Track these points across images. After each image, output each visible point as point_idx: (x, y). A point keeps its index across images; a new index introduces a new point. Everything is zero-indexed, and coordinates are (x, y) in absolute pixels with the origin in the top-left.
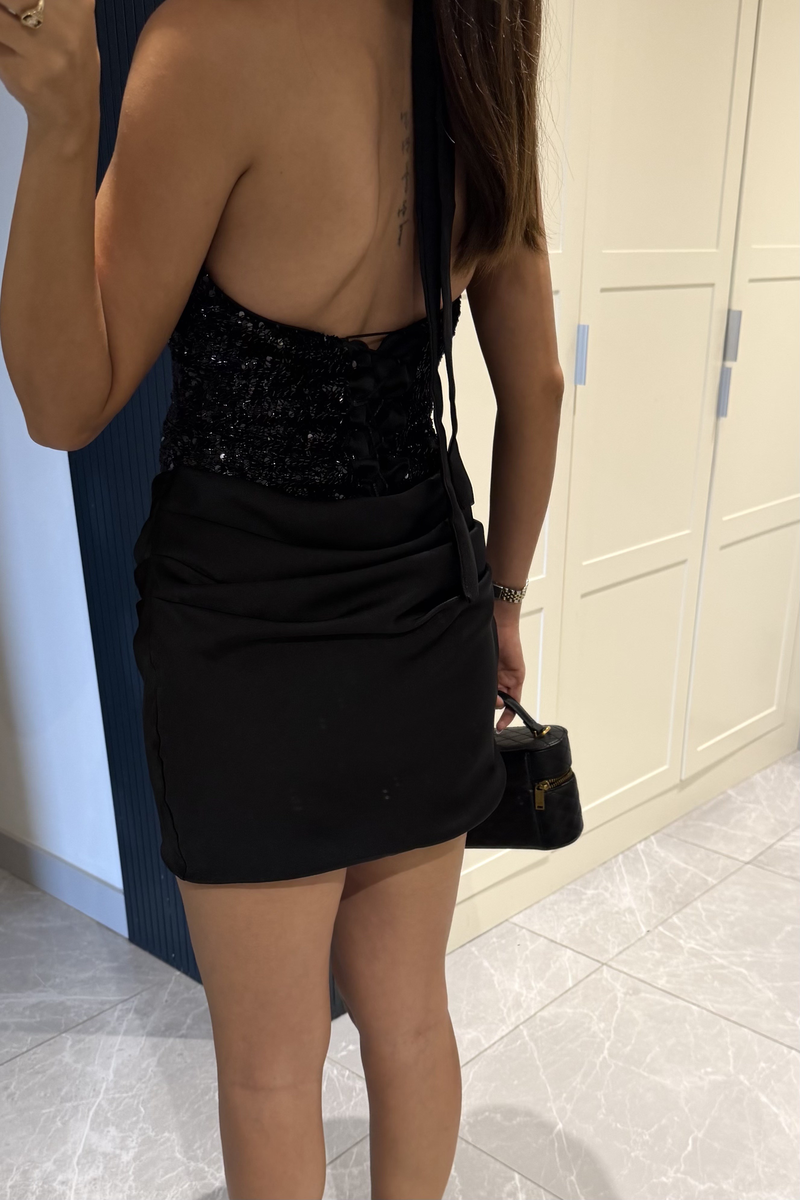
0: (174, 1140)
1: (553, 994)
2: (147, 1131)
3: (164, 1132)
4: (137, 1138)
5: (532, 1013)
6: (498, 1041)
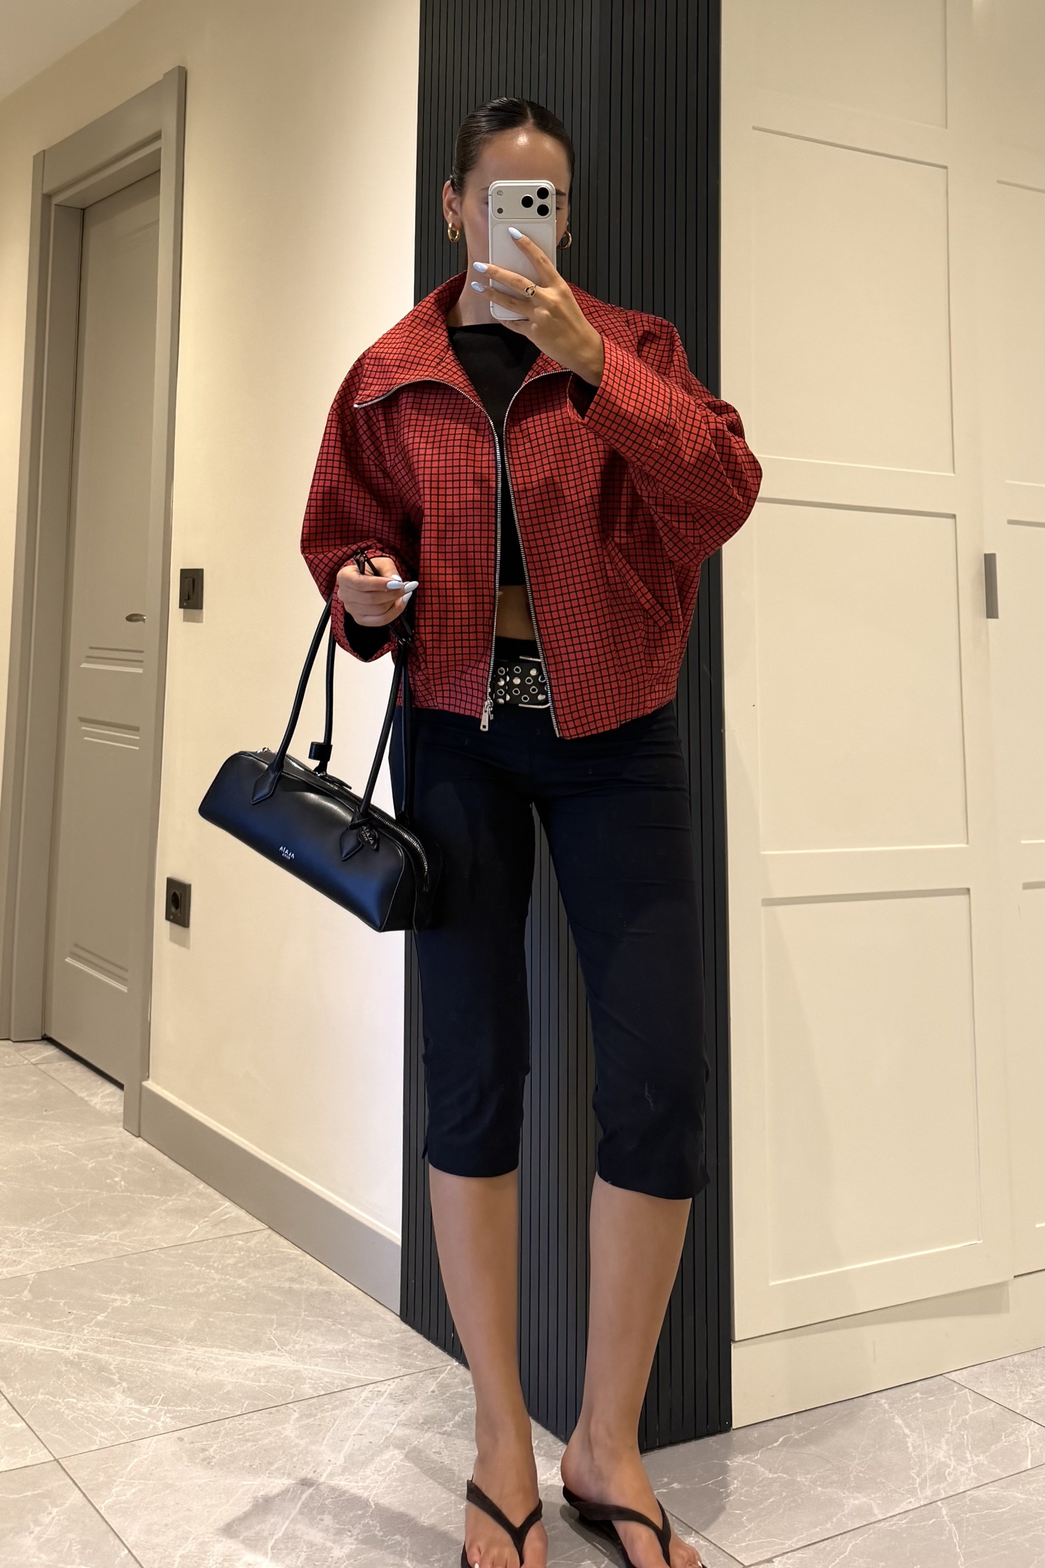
0: (407, 1545)
1: (999, 1472)
2: (373, 1528)
3: (395, 1535)
4: (358, 1534)
5: (960, 1490)
6: (899, 1514)
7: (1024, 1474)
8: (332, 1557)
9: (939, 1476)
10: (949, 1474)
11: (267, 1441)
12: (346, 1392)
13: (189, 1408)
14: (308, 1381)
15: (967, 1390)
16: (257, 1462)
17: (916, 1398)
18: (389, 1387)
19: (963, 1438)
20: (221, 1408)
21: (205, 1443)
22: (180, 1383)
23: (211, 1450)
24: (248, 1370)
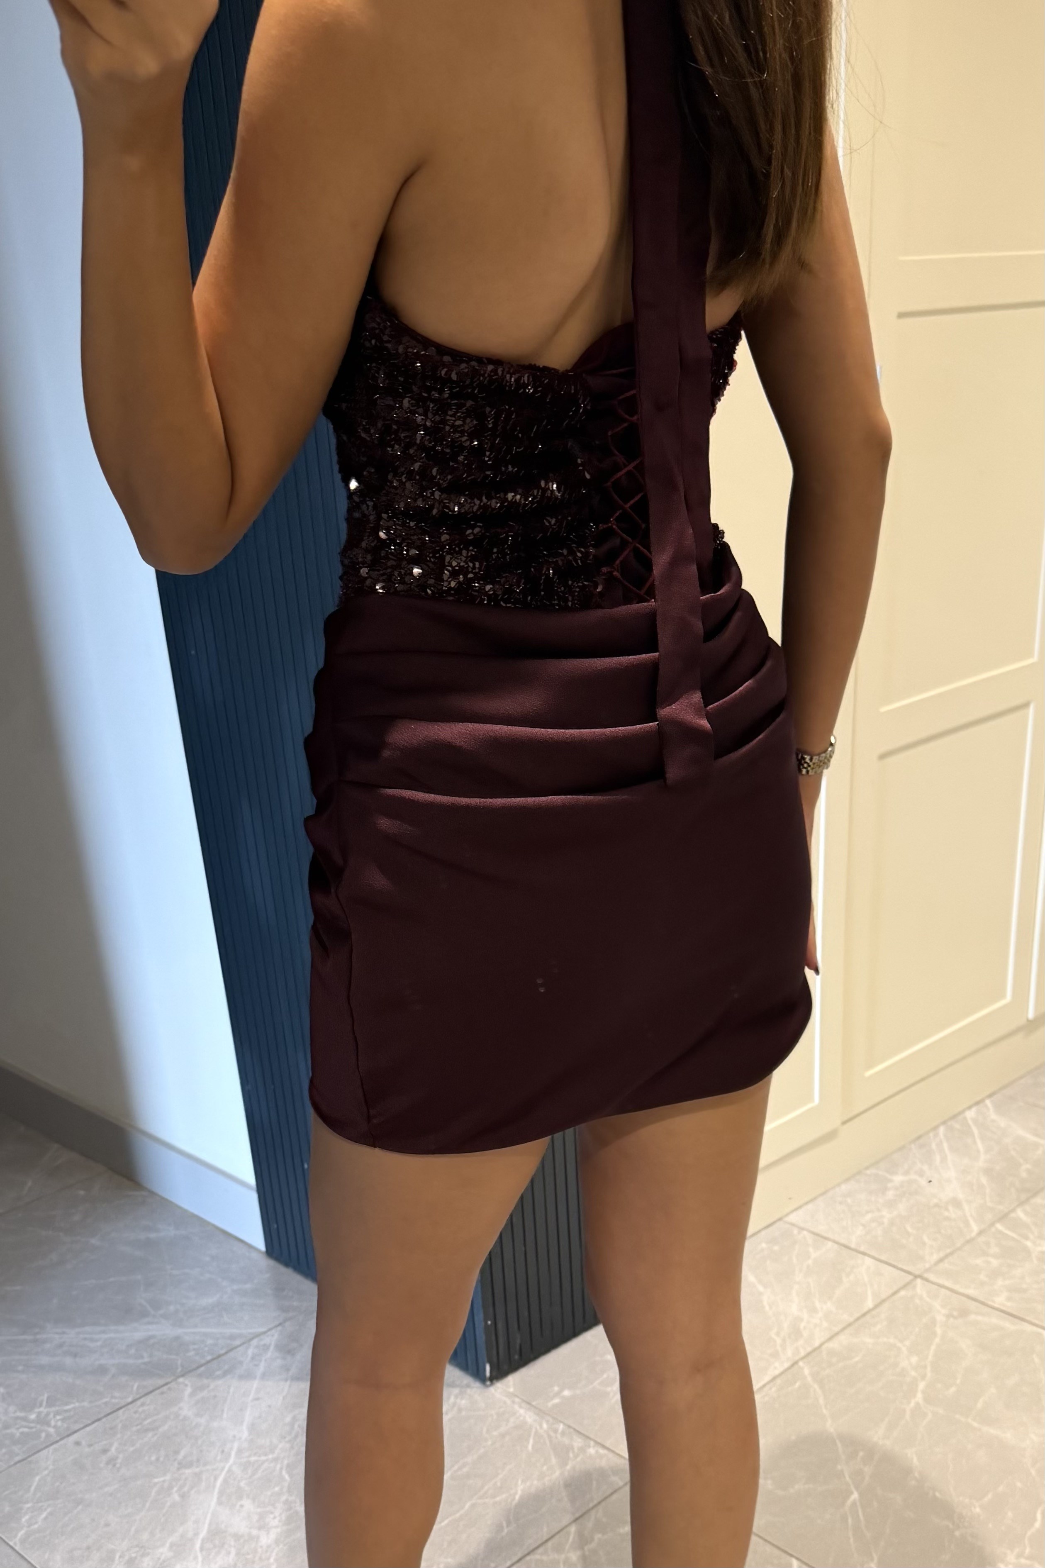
1: (847, 1318)
2: (293, 1505)
5: (817, 1344)
6: (769, 1383)
7: (868, 1315)
8: (261, 1547)
9: (796, 1333)
10: (805, 1329)
11: (166, 1427)
12: (232, 1354)
13: (78, 1404)
14: (192, 1347)
15: (805, 1232)
16: (162, 1453)
18: (272, 1339)
19: (811, 1286)
20: (112, 1397)
21: (105, 1442)
23: (113, 1449)
24: (128, 1347)
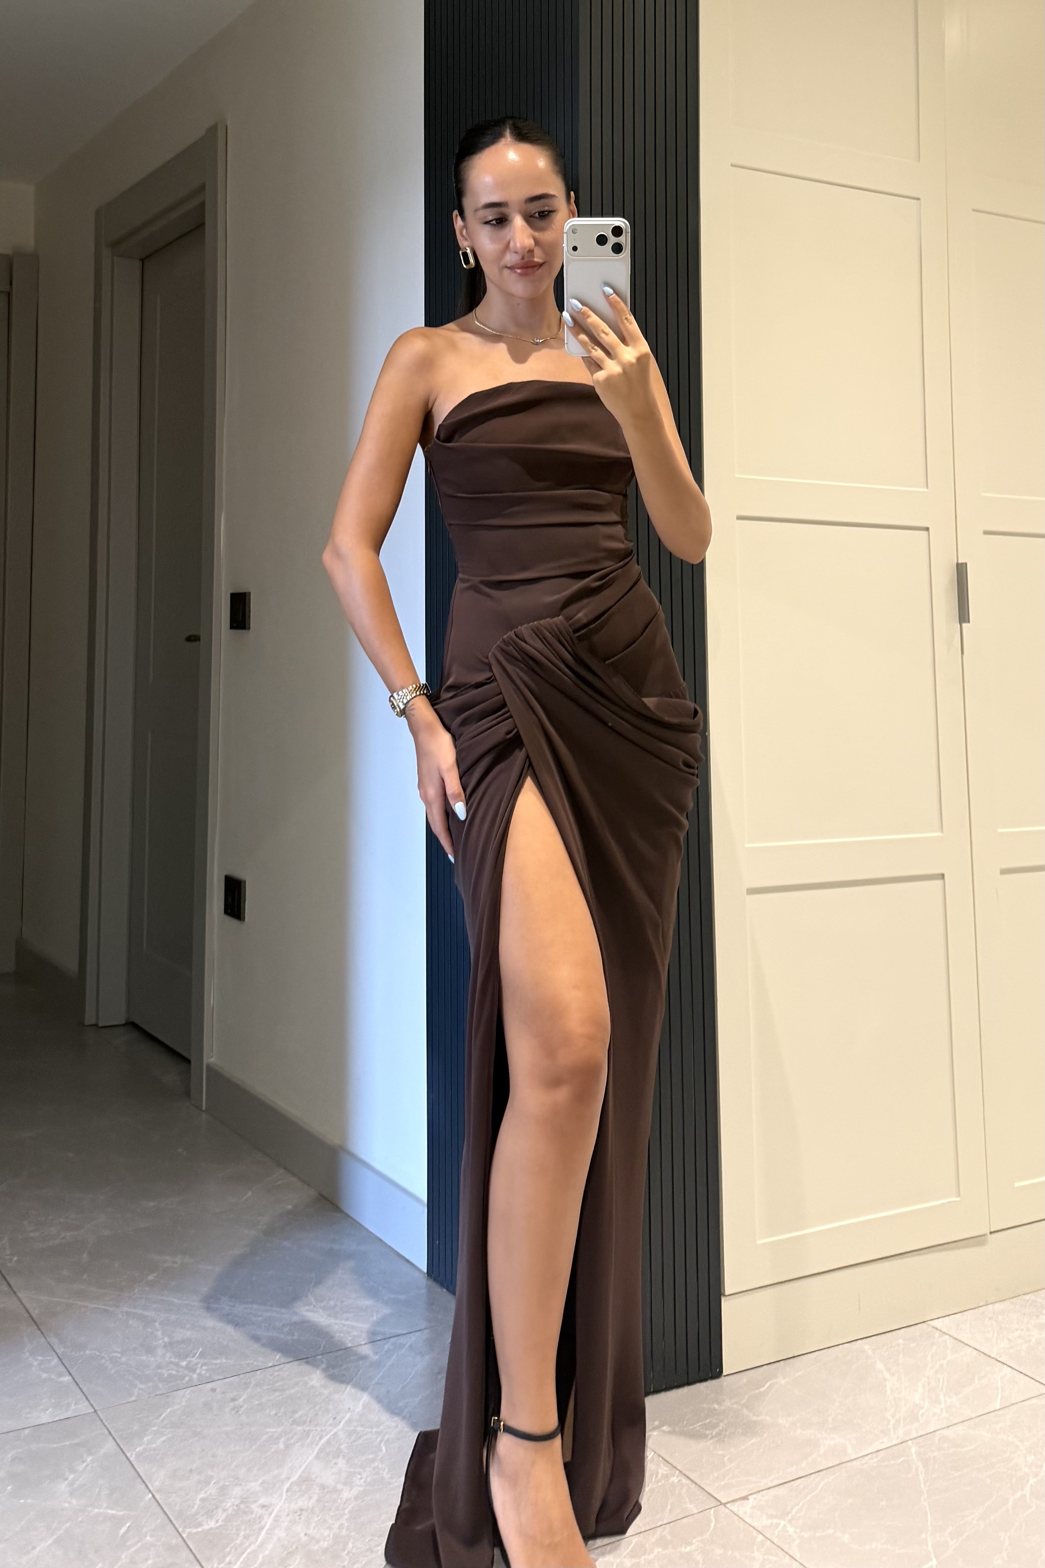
1: (968, 1413)
2: (381, 1472)
4: (367, 1477)
5: (931, 1429)
6: (871, 1453)
7: (993, 1414)
9: (912, 1417)
10: (923, 1415)
11: (292, 1391)
13: (224, 1361)
15: (948, 1336)
17: (899, 1345)
18: (410, 1340)
19: (939, 1381)
20: (255, 1361)
21: (235, 1393)
22: (219, 1338)
23: (241, 1400)
24: (283, 1325)
